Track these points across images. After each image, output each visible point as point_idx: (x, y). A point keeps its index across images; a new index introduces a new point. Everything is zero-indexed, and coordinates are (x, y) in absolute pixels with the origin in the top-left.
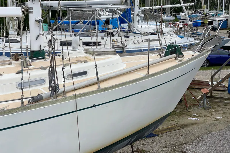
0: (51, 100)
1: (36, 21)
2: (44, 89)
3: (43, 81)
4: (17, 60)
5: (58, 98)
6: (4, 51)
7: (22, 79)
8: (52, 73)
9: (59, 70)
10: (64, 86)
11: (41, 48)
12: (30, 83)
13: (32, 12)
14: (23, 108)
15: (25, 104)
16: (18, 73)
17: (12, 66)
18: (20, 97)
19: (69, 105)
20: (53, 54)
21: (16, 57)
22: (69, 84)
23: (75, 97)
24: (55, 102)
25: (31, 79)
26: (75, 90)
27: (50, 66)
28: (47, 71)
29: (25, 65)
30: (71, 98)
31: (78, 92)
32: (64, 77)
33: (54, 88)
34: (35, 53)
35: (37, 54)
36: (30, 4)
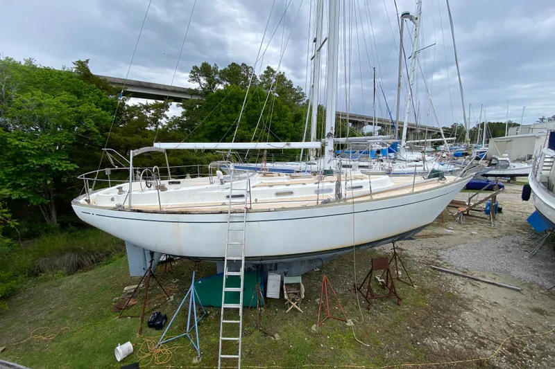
0: (336, 203)
1: (329, 151)
2: (332, 196)
3: (331, 190)
4: (315, 175)
5: (340, 203)
6: (307, 170)
7: (318, 188)
8: (338, 185)
9: (343, 183)
10: (346, 194)
11: (331, 168)
12: (323, 191)
13: (327, 145)
14: (317, 206)
15: (319, 204)
16: (316, 183)
17: (312, 179)
18: (317, 199)
19: (348, 208)
20: (340, 173)
21: (315, 173)
22: (349, 193)
23: (353, 203)
24: (339, 205)
25: (325, 188)
26: (353, 198)
27: (337, 180)
28: (335, 184)
29: (321, 179)
30: (350, 203)
31: (355, 200)
32: (346, 188)
33: (339, 195)
34: (327, 171)
35: (328, 173)
36: (326, 140)
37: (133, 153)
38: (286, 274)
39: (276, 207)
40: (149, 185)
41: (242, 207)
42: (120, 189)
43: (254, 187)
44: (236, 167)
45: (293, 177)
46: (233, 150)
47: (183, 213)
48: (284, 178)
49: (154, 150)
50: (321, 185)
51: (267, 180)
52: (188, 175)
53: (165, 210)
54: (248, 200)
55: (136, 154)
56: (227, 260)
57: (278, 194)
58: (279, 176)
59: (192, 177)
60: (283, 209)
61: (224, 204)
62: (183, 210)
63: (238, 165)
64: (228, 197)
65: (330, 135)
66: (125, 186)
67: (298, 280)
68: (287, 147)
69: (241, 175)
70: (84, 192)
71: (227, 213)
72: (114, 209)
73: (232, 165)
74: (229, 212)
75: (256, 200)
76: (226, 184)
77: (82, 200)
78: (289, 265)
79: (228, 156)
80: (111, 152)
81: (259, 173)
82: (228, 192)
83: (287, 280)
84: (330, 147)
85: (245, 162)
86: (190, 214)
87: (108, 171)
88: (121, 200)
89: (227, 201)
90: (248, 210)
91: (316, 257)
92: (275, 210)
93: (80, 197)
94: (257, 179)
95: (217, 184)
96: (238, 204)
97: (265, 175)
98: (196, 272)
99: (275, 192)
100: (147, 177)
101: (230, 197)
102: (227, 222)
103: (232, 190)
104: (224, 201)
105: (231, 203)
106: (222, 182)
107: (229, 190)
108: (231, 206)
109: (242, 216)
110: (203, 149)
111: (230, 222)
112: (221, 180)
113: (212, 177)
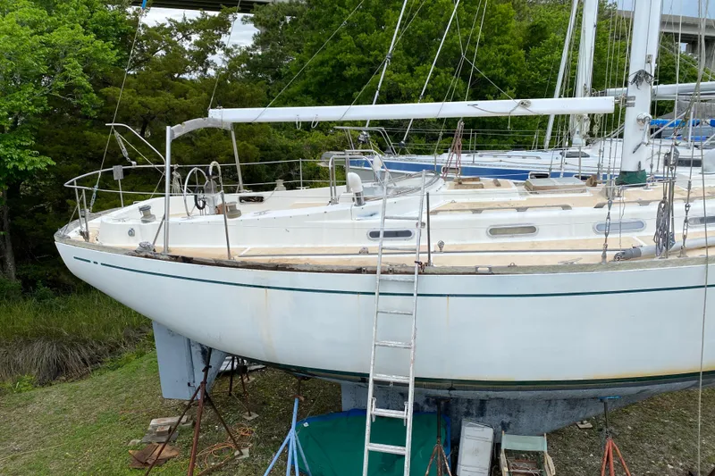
0: (656, 259)
1: (638, 120)
2: (645, 239)
3: (640, 225)
4: (595, 185)
5: (669, 258)
6: (563, 171)
7: (608, 218)
8: (666, 209)
9: (678, 207)
10: (685, 237)
11: (640, 167)
12: (622, 226)
13: (633, 105)
14: (604, 265)
15: (608, 259)
16: (599, 206)
17: (587, 194)
18: (602, 247)
19: (692, 274)
20: (669, 180)
21: (591, 180)
22: (696, 234)
23: (707, 260)
24: (665, 264)
25: (626, 219)
26: (707, 247)
27: (662, 198)
28: (654, 208)
29: (610, 198)
30: (696, 261)
32: (686, 221)
33: (664, 237)
34: (628, 175)
35: (631, 179)
36: (631, 90)
37: (172, 132)
38: (505, 427)
39: (494, 264)
40: (201, 204)
41: (409, 260)
42: (145, 210)
43: (436, 212)
44: (389, 165)
45: (534, 190)
46: (374, 123)
47: (276, 268)
48: (511, 192)
49: (210, 125)
50: (615, 211)
51: (467, 196)
52: (280, 183)
53: (238, 259)
54: (424, 243)
55: (177, 135)
56: (375, 382)
57: (495, 232)
58: (498, 185)
59: (290, 187)
60: (512, 269)
61: (364, 252)
62: (276, 260)
63: (392, 159)
64: (374, 235)
65: (641, 77)
66: (156, 204)
67: (539, 444)
68: (520, 111)
69: (399, 185)
70: (76, 217)
71: (375, 272)
72: (136, 253)
73: (378, 161)
74: (378, 271)
75: (441, 245)
76: (368, 204)
77: (73, 231)
78: (514, 407)
79: (362, 138)
80: (123, 131)
81: (446, 179)
82: (375, 223)
83: (508, 442)
84: (640, 108)
85: (403, 153)
86: (292, 270)
87: (118, 171)
88: (147, 234)
89: (373, 245)
90: (424, 269)
91: (591, 392)
92: (491, 272)
93: (71, 225)
94: (443, 193)
95: (346, 205)
96: (401, 253)
97: (460, 183)
98: (300, 401)
99: (488, 226)
100: (196, 186)
101: (381, 235)
102: (374, 294)
103: (385, 218)
104: (365, 245)
105: (382, 249)
106: (359, 200)
107: (377, 219)
108: (383, 256)
109: (409, 282)
110: (315, 123)
111: (381, 294)
112: (357, 194)
113: (337, 187)
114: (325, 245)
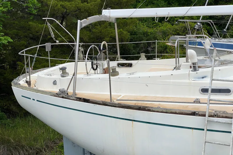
37: (81, 24)
40: (95, 67)
41: (229, 109)
42: (63, 69)
44: (215, 45)
46: (205, 17)
47: (140, 108)
49: (103, 19)
52: (143, 55)
53: (116, 102)
55: (84, 25)
59: (149, 58)
61: (197, 101)
62: (140, 104)
63: (217, 41)
66: (69, 66)
69: (223, 58)
70: (24, 73)
71: (204, 116)
72: (57, 95)
73: (208, 42)
74: (207, 115)
76: (201, 70)
77: (22, 81)
79: (197, 27)
82: (206, 83)
85: (225, 37)
87: (48, 46)
88: (63, 84)
89: (204, 97)
95: (185, 70)
101: (210, 91)
102: (203, 130)
103: (212, 80)
104: (198, 97)
105: (210, 100)
106: (195, 67)
107: (207, 81)
108: (210, 105)
109: (228, 123)
110: (167, 18)
111: (208, 130)
112: (193, 64)
113: (180, 59)
114: (171, 96)
